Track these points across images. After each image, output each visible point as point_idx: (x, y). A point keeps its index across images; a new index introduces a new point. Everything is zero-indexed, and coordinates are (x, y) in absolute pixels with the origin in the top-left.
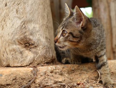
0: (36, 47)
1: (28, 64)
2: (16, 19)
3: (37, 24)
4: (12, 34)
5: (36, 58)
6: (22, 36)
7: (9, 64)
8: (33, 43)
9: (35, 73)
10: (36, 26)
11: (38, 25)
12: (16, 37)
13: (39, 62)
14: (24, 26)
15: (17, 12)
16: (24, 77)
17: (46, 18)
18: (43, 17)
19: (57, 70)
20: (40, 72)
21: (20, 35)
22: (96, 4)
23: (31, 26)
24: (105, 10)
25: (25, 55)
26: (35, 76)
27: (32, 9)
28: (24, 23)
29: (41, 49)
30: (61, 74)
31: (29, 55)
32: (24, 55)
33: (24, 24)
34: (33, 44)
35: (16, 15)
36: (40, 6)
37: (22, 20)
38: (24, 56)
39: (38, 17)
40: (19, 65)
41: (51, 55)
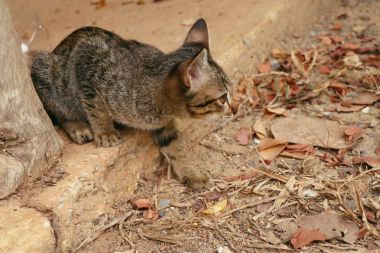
0: (22, 143)
1: (14, 191)
3: (14, 88)
5: (30, 169)
8: (15, 136)
10: (13, 96)
11: (16, 91)
13: (36, 177)
29: (35, 144)
31: (12, 168)
34: (14, 140)
39: (12, 72)
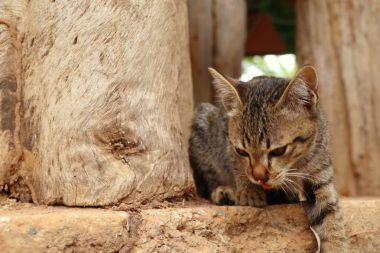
0: (142, 151)
1: (116, 201)
2: (96, 76)
3: (151, 91)
4: (82, 113)
5: (141, 182)
6: (107, 122)
7: (61, 199)
8: (136, 142)
9: (133, 229)
10: (147, 97)
11: (153, 94)
12: (92, 123)
13: (146, 197)
14: (115, 94)
15: (102, 60)
16: (99, 240)
17: (176, 78)
18: (168, 75)
19: (198, 223)
20: (149, 225)
21: (104, 119)
22: (305, 49)
23: (134, 97)
24: (328, 63)
25: (109, 172)
26: (133, 239)
27: (142, 55)
28: (118, 87)
29: (155, 158)
30: (209, 236)
31: (122, 174)
32: (107, 172)
33: (116, 89)
34: (134, 145)
35: (99, 67)
36: (162, 49)
37: (113, 80)
38: (106, 177)
39: (154, 76)
40: (90, 201)
41: (183, 176)
